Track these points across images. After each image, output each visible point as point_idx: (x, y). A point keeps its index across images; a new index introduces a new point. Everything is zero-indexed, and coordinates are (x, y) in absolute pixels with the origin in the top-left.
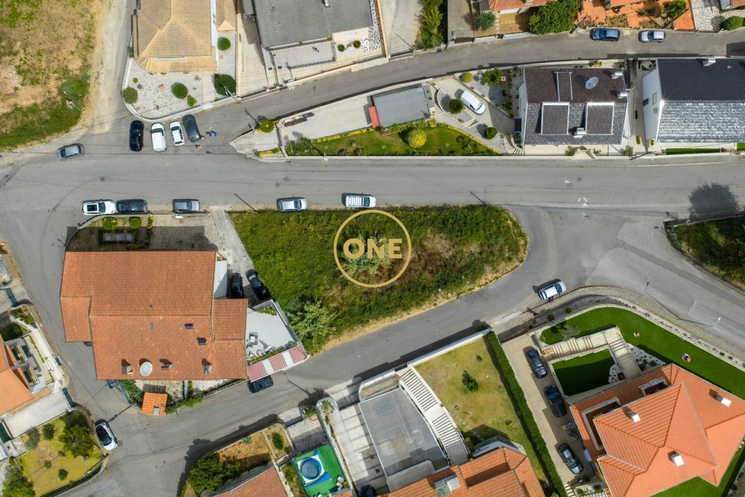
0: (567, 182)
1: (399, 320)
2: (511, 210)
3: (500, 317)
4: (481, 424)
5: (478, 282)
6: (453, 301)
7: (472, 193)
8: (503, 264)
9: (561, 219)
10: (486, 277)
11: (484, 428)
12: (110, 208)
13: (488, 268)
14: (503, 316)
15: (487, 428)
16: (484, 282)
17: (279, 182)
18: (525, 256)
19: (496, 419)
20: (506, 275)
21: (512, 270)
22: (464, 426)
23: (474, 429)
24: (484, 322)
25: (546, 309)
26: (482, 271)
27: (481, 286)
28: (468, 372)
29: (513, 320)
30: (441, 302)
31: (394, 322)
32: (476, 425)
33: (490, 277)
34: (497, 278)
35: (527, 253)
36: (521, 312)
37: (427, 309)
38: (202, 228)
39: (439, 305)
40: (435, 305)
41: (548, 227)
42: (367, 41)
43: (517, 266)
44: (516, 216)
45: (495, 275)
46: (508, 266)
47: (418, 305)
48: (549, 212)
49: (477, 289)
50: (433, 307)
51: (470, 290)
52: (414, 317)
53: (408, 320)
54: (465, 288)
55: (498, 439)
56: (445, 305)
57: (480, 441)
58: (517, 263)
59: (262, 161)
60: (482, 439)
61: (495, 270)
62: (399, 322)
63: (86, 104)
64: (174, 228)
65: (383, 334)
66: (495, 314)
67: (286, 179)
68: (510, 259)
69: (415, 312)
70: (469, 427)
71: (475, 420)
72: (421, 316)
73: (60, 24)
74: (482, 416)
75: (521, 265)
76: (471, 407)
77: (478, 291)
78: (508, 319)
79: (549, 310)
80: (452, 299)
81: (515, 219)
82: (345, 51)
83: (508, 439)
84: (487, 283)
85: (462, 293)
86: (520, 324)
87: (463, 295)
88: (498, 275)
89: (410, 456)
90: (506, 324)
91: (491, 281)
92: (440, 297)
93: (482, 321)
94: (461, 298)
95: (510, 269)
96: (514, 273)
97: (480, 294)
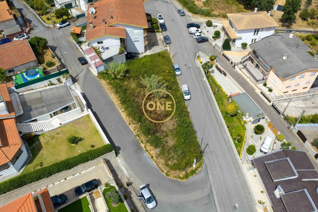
0: (237, 205)
1: (119, 108)
2: (203, 169)
3: (124, 163)
4: (43, 146)
5: (148, 144)
6: (133, 133)
7: (207, 144)
8: (163, 161)
9: (206, 204)
10: (152, 150)
11: (40, 148)
12: (161, 21)
13: (158, 150)
14: (125, 164)
15: (40, 150)
16: (148, 149)
17: (187, 66)
18: (172, 178)
19: (46, 156)
20: (155, 164)
21: (160, 168)
22: (44, 137)
23: (40, 143)
24: (119, 153)
25: (132, 195)
26: (156, 147)
27: (145, 147)
28: (83, 141)
29: (122, 171)
30: (132, 127)
31: (117, 107)
32: (42, 144)
33: (152, 152)
34: (152, 157)
35: (174, 179)
36: (128, 177)
37: (126, 121)
38: (158, 45)
39: (130, 126)
40: (130, 124)
41: (196, 195)
42: (275, 95)
43: (163, 171)
44: (200, 172)
45: (154, 155)
46: (162, 165)
47: (129, 115)
48: (209, 195)
49: (143, 145)
50: (128, 123)
51: (142, 142)
52: (121, 115)
53: (119, 113)
54: (143, 138)
55: (29, 157)
56: (130, 129)
57: (30, 146)
58: (165, 171)
59: (196, 60)
60: (31, 147)
61: (158, 156)
62: (117, 109)
63: (201, 16)
64: (157, 38)
65: (110, 103)
66: (125, 160)
67: (189, 68)
68: (167, 165)
69: (124, 115)
70: (42, 140)
71: (47, 143)
72: (121, 118)
73: (229, 9)
74: (49, 148)
75: (164, 174)
76: (57, 141)
77: (141, 147)
78: (123, 168)
79: (131, 198)
80: (134, 133)
81: (197, 172)
82: (264, 87)
83: (28, 164)
84: (148, 151)
85: (139, 137)
86: (119, 176)
87: (138, 138)
88: (155, 158)
89: (28, 105)
90: (118, 167)
91: (149, 153)
92: (135, 126)
93: (120, 151)
94: (136, 137)
95: (160, 166)
96: (157, 170)
97: (140, 148)
